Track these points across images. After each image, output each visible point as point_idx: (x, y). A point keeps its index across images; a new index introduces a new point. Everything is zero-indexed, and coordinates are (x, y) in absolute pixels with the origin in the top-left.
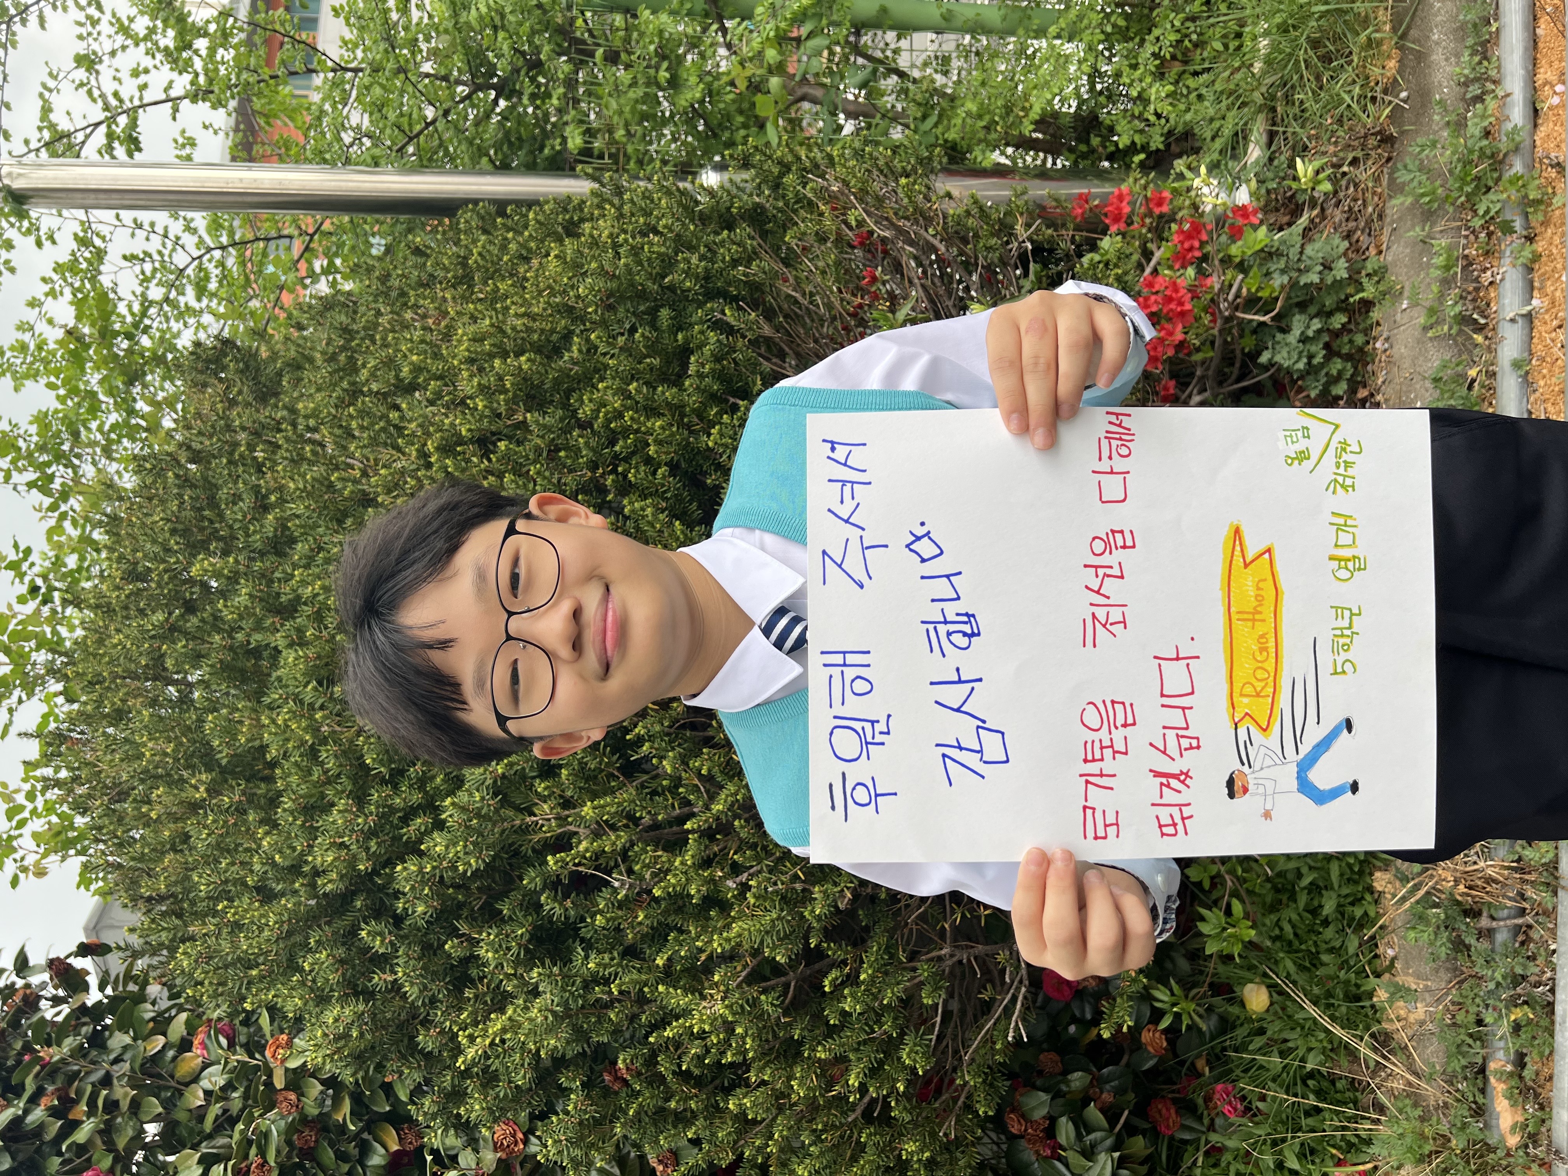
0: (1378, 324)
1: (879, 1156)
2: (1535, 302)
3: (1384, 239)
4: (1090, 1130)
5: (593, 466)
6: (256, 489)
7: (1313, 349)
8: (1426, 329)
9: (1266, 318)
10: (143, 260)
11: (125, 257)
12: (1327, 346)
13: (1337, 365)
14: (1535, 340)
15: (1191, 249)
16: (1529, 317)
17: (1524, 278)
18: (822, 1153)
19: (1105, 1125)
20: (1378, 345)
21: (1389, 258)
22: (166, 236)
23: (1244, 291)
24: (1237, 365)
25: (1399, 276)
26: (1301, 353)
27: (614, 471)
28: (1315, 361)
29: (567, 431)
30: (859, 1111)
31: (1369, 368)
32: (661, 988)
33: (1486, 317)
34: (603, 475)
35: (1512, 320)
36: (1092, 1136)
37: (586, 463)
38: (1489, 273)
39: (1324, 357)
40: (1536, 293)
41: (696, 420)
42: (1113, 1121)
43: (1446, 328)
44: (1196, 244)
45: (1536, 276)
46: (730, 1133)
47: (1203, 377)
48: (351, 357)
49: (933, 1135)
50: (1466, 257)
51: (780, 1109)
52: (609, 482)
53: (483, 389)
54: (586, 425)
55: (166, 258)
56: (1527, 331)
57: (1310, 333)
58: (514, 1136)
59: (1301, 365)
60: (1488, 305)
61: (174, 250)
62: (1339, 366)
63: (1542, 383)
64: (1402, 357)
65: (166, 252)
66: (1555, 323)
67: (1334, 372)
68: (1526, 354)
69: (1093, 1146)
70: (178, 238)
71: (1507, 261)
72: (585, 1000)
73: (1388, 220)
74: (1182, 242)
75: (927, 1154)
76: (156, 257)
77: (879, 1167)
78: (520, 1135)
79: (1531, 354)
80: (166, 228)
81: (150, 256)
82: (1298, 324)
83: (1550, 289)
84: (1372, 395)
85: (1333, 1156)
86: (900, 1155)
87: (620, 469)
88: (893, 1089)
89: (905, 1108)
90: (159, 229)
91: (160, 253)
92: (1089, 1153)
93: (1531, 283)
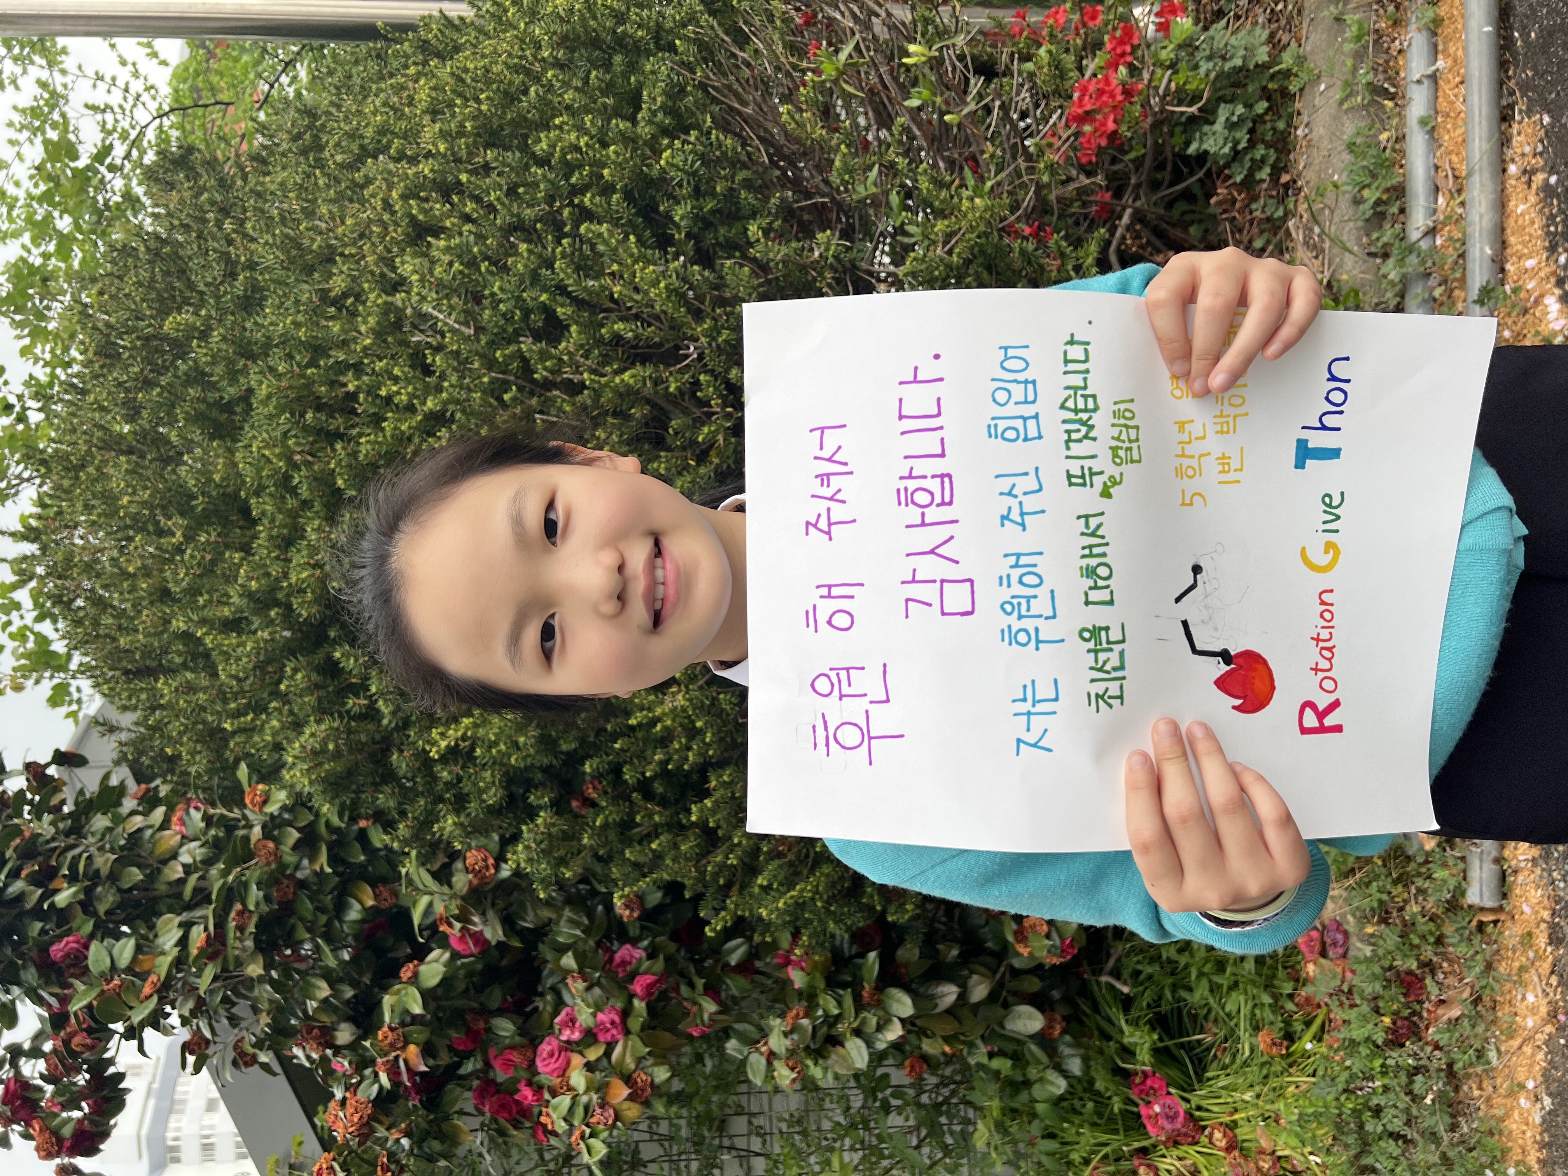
0: (1299, 114)
2: (1440, 64)
3: (1304, 32)
5: (550, 199)
6: (225, 257)
7: (1238, 135)
8: (1341, 103)
9: (1193, 109)
10: (104, 111)
11: (87, 106)
12: (1251, 131)
13: (1260, 152)
14: (1440, 100)
15: (1123, 54)
16: (1434, 78)
17: (1429, 42)
20: (1299, 132)
21: (1308, 49)
22: (126, 90)
23: (1173, 85)
24: (1169, 169)
25: (1318, 62)
26: (1226, 139)
27: (571, 204)
28: (1240, 147)
29: (527, 167)
31: (1292, 157)
33: (1394, 86)
34: (561, 208)
35: (1419, 82)
37: (544, 198)
38: (1397, 42)
39: (1249, 140)
40: (1440, 56)
41: (649, 153)
43: (1359, 99)
44: (1128, 49)
45: (1440, 40)
46: (693, 847)
47: (1138, 186)
48: (316, 136)
50: (1377, 31)
52: (566, 212)
53: (444, 135)
54: (544, 162)
55: (127, 112)
56: (1432, 91)
57: (1235, 119)
58: (485, 860)
59: (1226, 150)
60: (1397, 73)
61: (135, 105)
62: (1263, 152)
63: (1446, 137)
64: (1321, 137)
65: (128, 107)
66: (1458, 79)
67: (1258, 157)
68: (1432, 112)
70: (138, 96)
71: (1413, 27)
73: (1307, 12)
74: (1114, 49)
76: (117, 109)
78: (491, 861)
79: (1437, 112)
80: (127, 84)
81: (112, 109)
82: (1223, 113)
83: (1452, 50)
84: (1295, 182)
87: (576, 201)
90: (121, 83)
91: (121, 107)
93: (1436, 46)
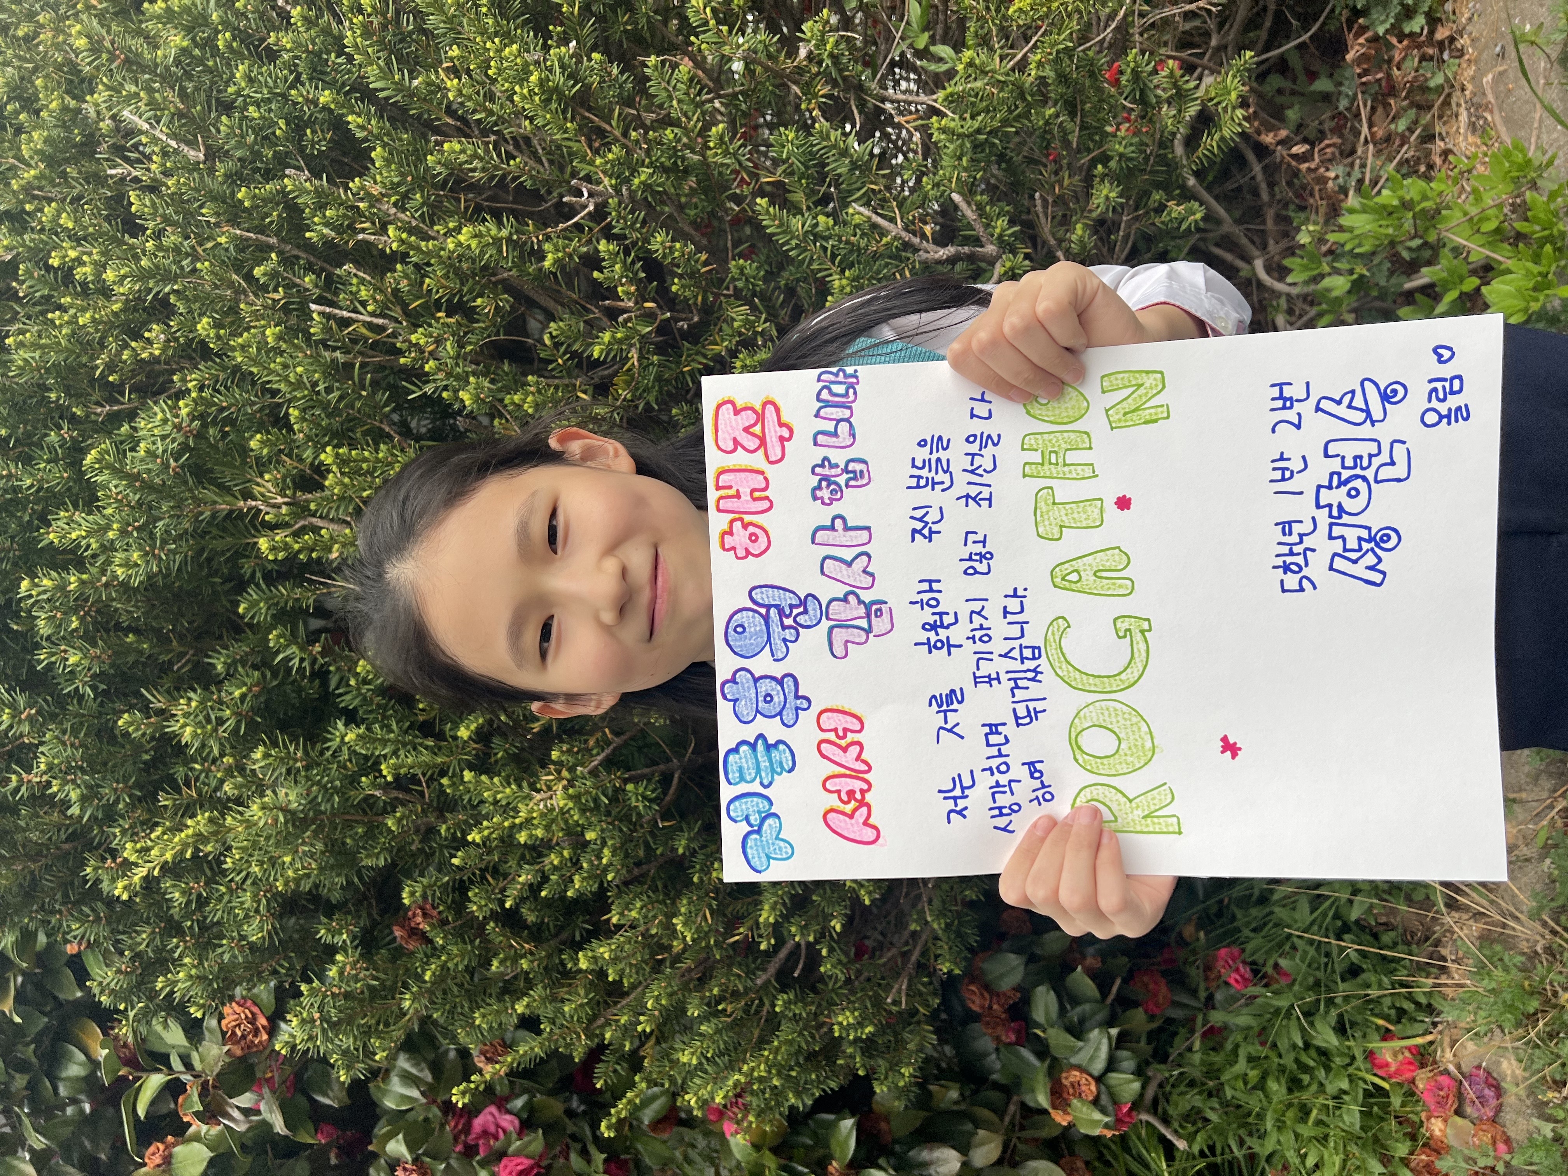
1: (801, 1034)
4: (1075, 1001)
18: (718, 1031)
19: (1097, 994)
30: (773, 967)
32: (468, 775)
36: (1079, 1009)
42: (1104, 989)
46: (582, 1005)
49: (878, 1003)
51: (657, 967)
58: (253, 1021)
69: (1082, 1021)
72: (345, 799)
75: (869, 1029)
77: (800, 1050)
78: (262, 1021)
84: (1453, 40)
85: (1378, 1028)
86: (831, 1030)
88: (824, 933)
89: (840, 962)
92: (1077, 1031)
